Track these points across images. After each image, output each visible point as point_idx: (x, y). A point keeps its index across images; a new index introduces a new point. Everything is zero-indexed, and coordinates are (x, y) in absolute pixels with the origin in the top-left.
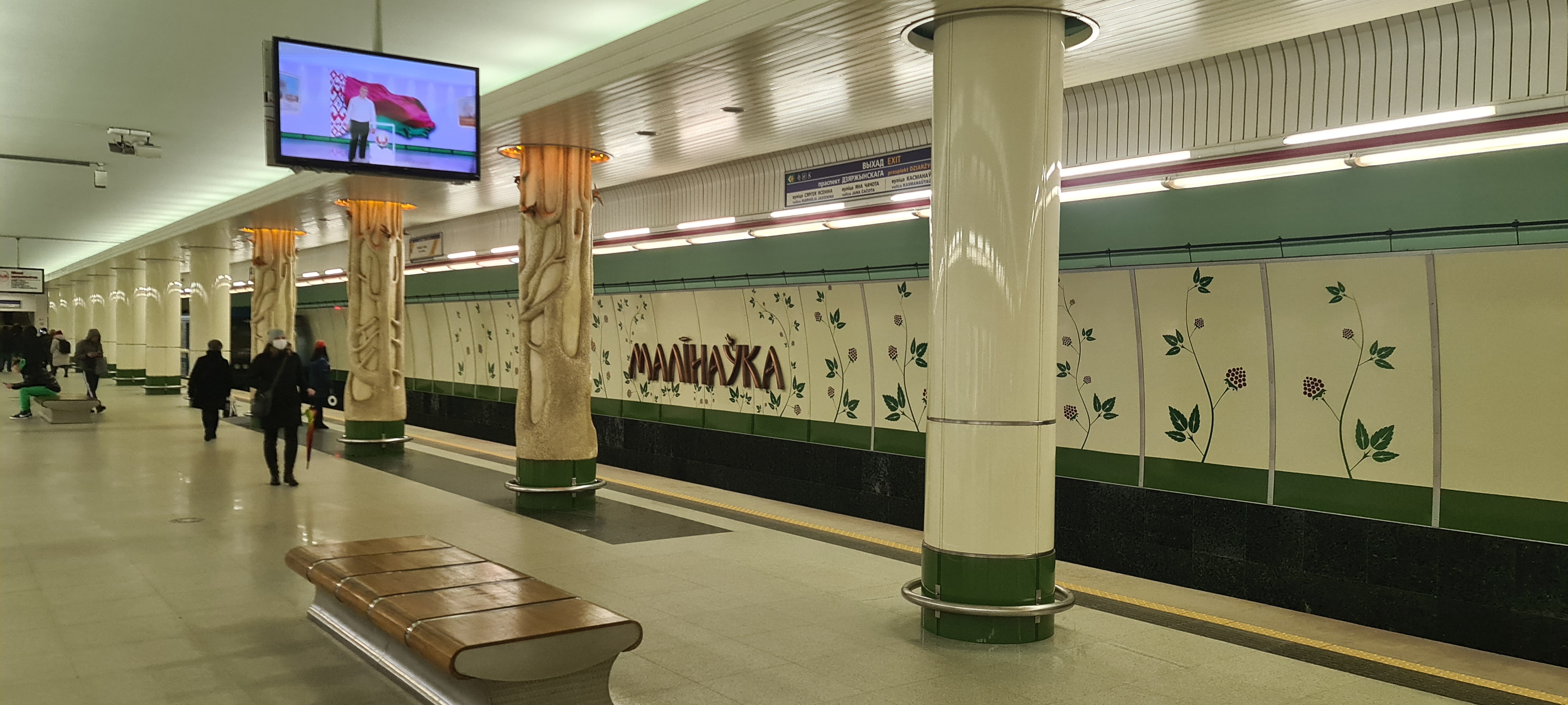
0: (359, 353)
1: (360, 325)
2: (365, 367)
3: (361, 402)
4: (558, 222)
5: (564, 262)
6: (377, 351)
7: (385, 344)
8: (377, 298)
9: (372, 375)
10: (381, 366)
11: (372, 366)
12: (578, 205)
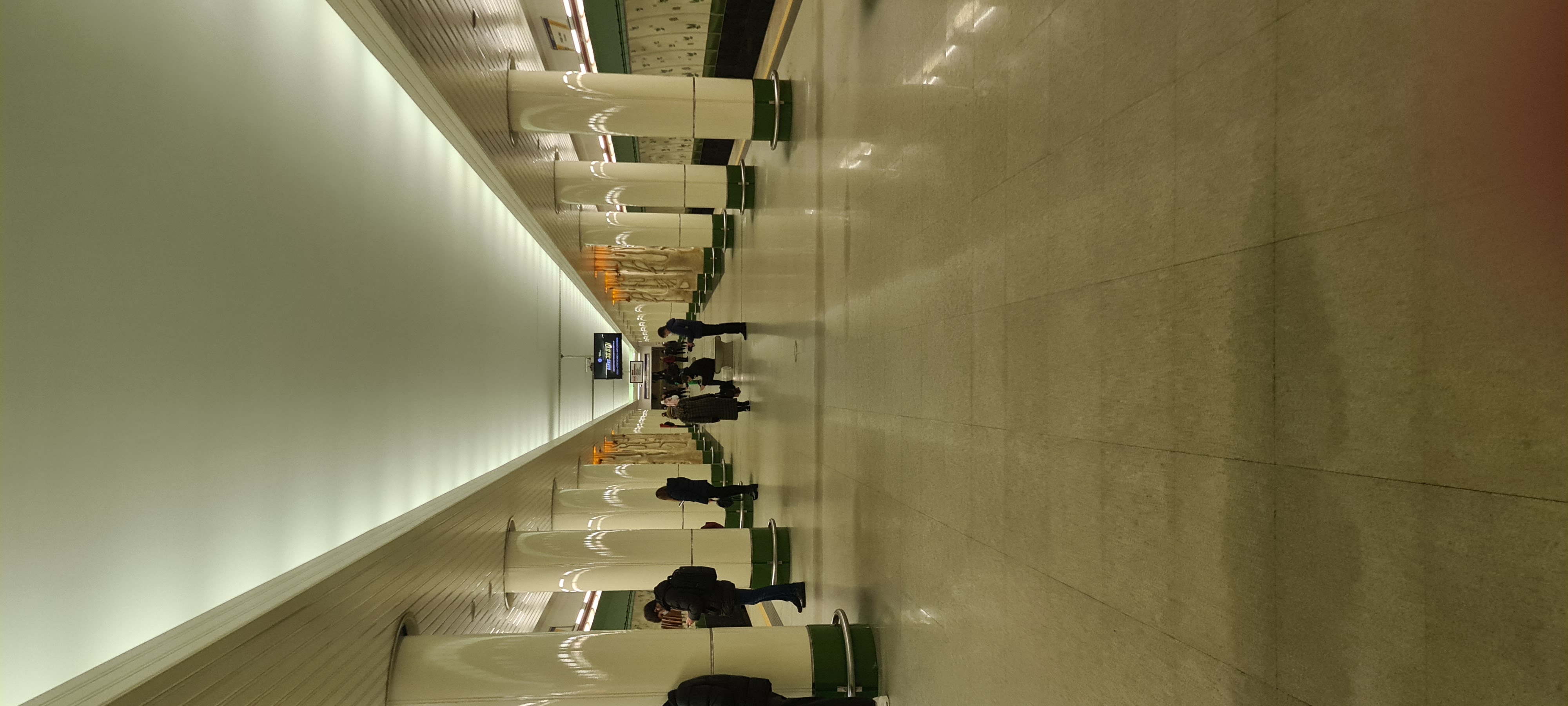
0: (669, 286)
1: (658, 286)
2: (675, 284)
3: (689, 285)
4: (620, 262)
5: (635, 261)
6: (668, 280)
7: (665, 276)
8: (646, 279)
9: (678, 282)
10: (675, 278)
11: (674, 282)
12: (614, 254)
